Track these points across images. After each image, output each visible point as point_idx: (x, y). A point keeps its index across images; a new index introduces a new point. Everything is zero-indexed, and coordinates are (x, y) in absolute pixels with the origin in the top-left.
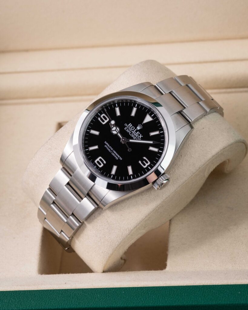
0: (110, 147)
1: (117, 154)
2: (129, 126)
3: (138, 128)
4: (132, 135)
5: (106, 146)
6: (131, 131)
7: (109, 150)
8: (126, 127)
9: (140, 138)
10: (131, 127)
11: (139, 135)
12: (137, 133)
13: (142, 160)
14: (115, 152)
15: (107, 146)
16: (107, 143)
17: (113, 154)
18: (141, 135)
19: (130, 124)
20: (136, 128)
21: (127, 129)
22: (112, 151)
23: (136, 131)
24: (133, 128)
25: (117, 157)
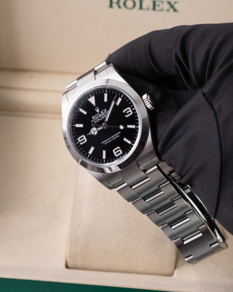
0: (107, 140)
1: (115, 135)
2: (94, 118)
3: (98, 111)
4: (102, 118)
5: (105, 144)
6: (99, 118)
7: (109, 141)
8: (94, 121)
9: (106, 111)
10: (95, 117)
11: (104, 111)
12: (102, 114)
13: (126, 114)
14: (113, 137)
15: (106, 142)
16: (104, 142)
17: (114, 139)
18: (104, 110)
19: (92, 117)
20: (97, 113)
21: (96, 122)
22: (111, 139)
23: (100, 113)
24: (97, 116)
25: (117, 135)
